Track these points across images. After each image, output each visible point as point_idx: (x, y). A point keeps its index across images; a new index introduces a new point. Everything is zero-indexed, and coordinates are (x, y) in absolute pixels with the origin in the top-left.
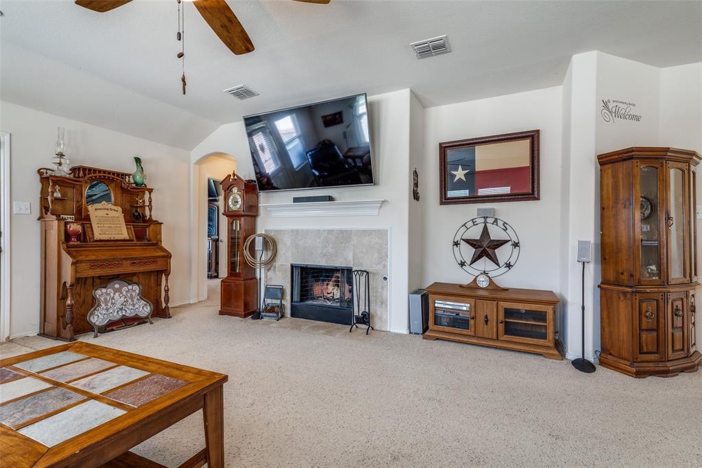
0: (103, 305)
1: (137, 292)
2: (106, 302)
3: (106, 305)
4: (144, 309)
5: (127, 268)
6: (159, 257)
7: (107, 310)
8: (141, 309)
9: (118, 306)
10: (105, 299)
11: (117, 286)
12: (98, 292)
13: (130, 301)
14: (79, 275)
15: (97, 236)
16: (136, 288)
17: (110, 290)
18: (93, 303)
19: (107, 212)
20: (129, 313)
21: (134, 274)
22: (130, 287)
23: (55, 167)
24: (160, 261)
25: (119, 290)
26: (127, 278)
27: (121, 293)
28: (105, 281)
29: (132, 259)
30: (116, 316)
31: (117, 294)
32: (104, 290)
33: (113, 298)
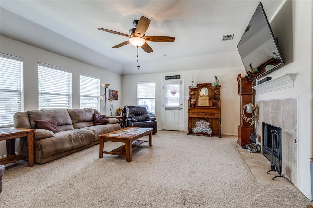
0: (197, 127)
1: (208, 125)
2: (198, 126)
3: (198, 127)
4: (210, 132)
5: (204, 116)
6: (215, 113)
7: (198, 128)
8: (208, 131)
9: (201, 128)
10: (198, 125)
11: (202, 122)
12: (197, 122)
13: (205, 127)
14: (190, 116)
15: (199, 105)
16: (208, 124)
17: (200, 123)
18: (195, 126)
19: (203, 97)
20: (204, 131)
21: (209, 118)
22: (206, 123)
23: (191, 85)
24: (216, 115)
25: (202, 123)
26: (206, 120)
27: (203, 124)
28: (199, 119)
29: (205, 113)
30: (200, 131)
31: (202, 124)
32: (198, 122)
33: (200, 125)
